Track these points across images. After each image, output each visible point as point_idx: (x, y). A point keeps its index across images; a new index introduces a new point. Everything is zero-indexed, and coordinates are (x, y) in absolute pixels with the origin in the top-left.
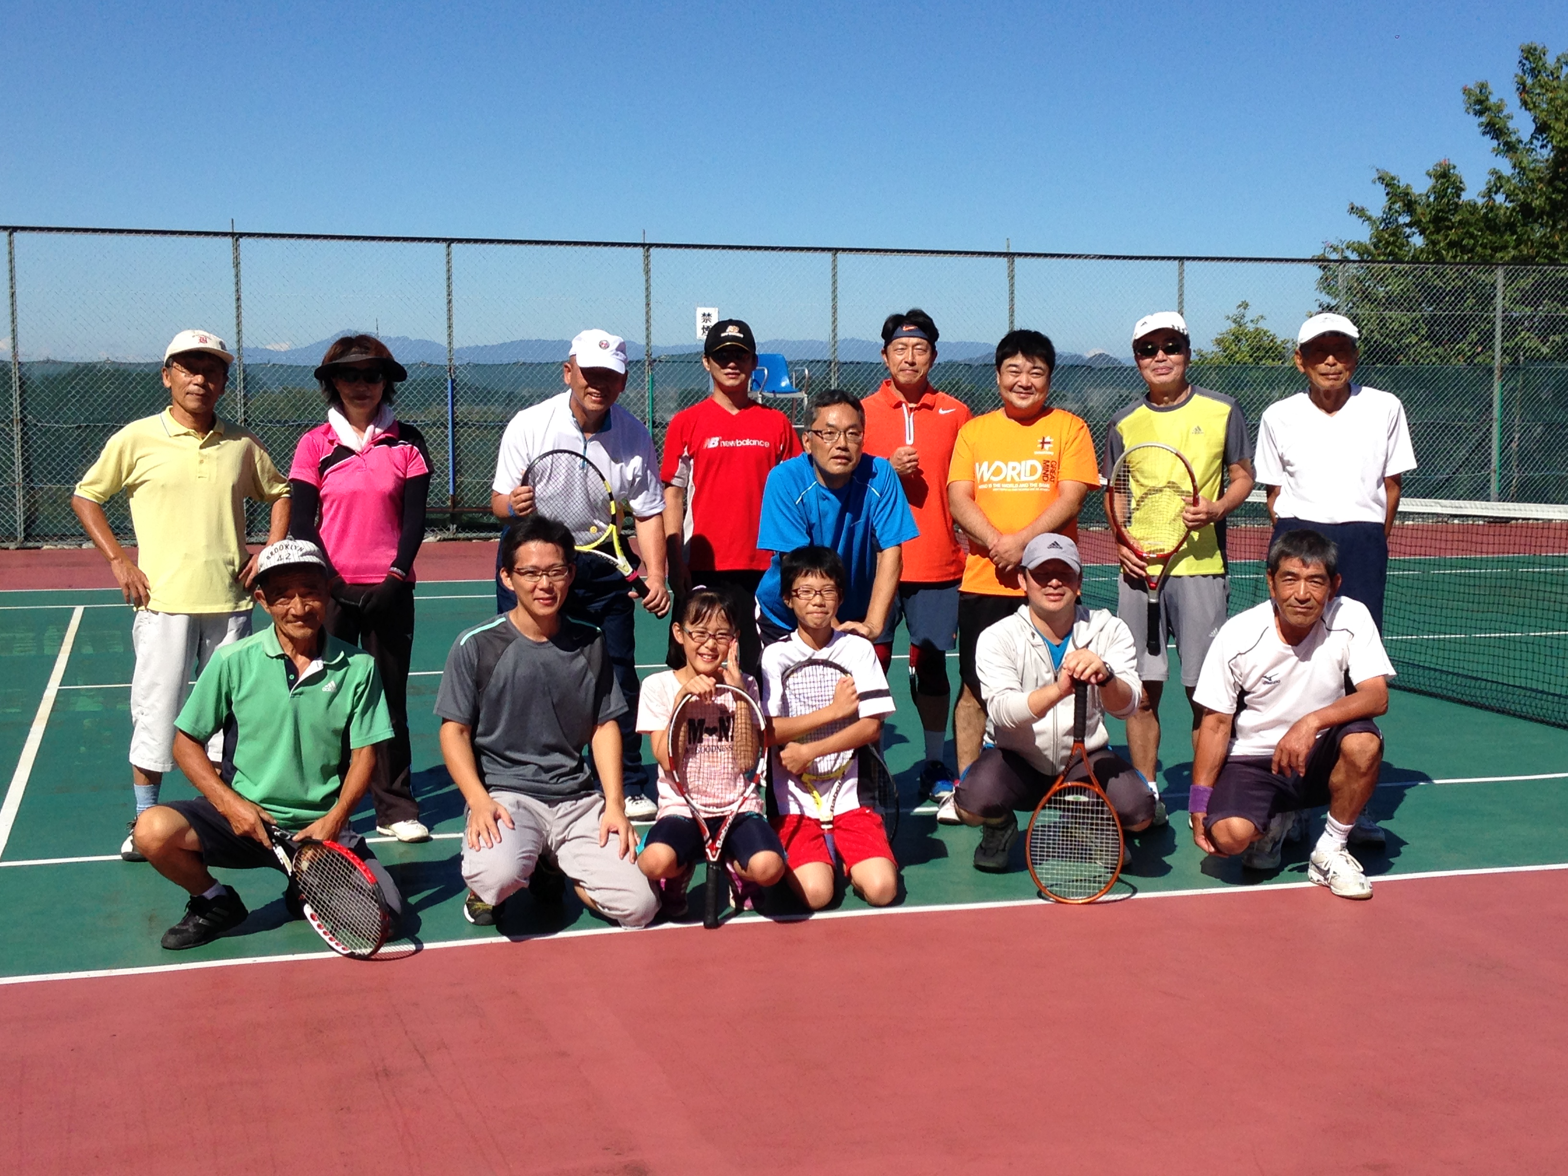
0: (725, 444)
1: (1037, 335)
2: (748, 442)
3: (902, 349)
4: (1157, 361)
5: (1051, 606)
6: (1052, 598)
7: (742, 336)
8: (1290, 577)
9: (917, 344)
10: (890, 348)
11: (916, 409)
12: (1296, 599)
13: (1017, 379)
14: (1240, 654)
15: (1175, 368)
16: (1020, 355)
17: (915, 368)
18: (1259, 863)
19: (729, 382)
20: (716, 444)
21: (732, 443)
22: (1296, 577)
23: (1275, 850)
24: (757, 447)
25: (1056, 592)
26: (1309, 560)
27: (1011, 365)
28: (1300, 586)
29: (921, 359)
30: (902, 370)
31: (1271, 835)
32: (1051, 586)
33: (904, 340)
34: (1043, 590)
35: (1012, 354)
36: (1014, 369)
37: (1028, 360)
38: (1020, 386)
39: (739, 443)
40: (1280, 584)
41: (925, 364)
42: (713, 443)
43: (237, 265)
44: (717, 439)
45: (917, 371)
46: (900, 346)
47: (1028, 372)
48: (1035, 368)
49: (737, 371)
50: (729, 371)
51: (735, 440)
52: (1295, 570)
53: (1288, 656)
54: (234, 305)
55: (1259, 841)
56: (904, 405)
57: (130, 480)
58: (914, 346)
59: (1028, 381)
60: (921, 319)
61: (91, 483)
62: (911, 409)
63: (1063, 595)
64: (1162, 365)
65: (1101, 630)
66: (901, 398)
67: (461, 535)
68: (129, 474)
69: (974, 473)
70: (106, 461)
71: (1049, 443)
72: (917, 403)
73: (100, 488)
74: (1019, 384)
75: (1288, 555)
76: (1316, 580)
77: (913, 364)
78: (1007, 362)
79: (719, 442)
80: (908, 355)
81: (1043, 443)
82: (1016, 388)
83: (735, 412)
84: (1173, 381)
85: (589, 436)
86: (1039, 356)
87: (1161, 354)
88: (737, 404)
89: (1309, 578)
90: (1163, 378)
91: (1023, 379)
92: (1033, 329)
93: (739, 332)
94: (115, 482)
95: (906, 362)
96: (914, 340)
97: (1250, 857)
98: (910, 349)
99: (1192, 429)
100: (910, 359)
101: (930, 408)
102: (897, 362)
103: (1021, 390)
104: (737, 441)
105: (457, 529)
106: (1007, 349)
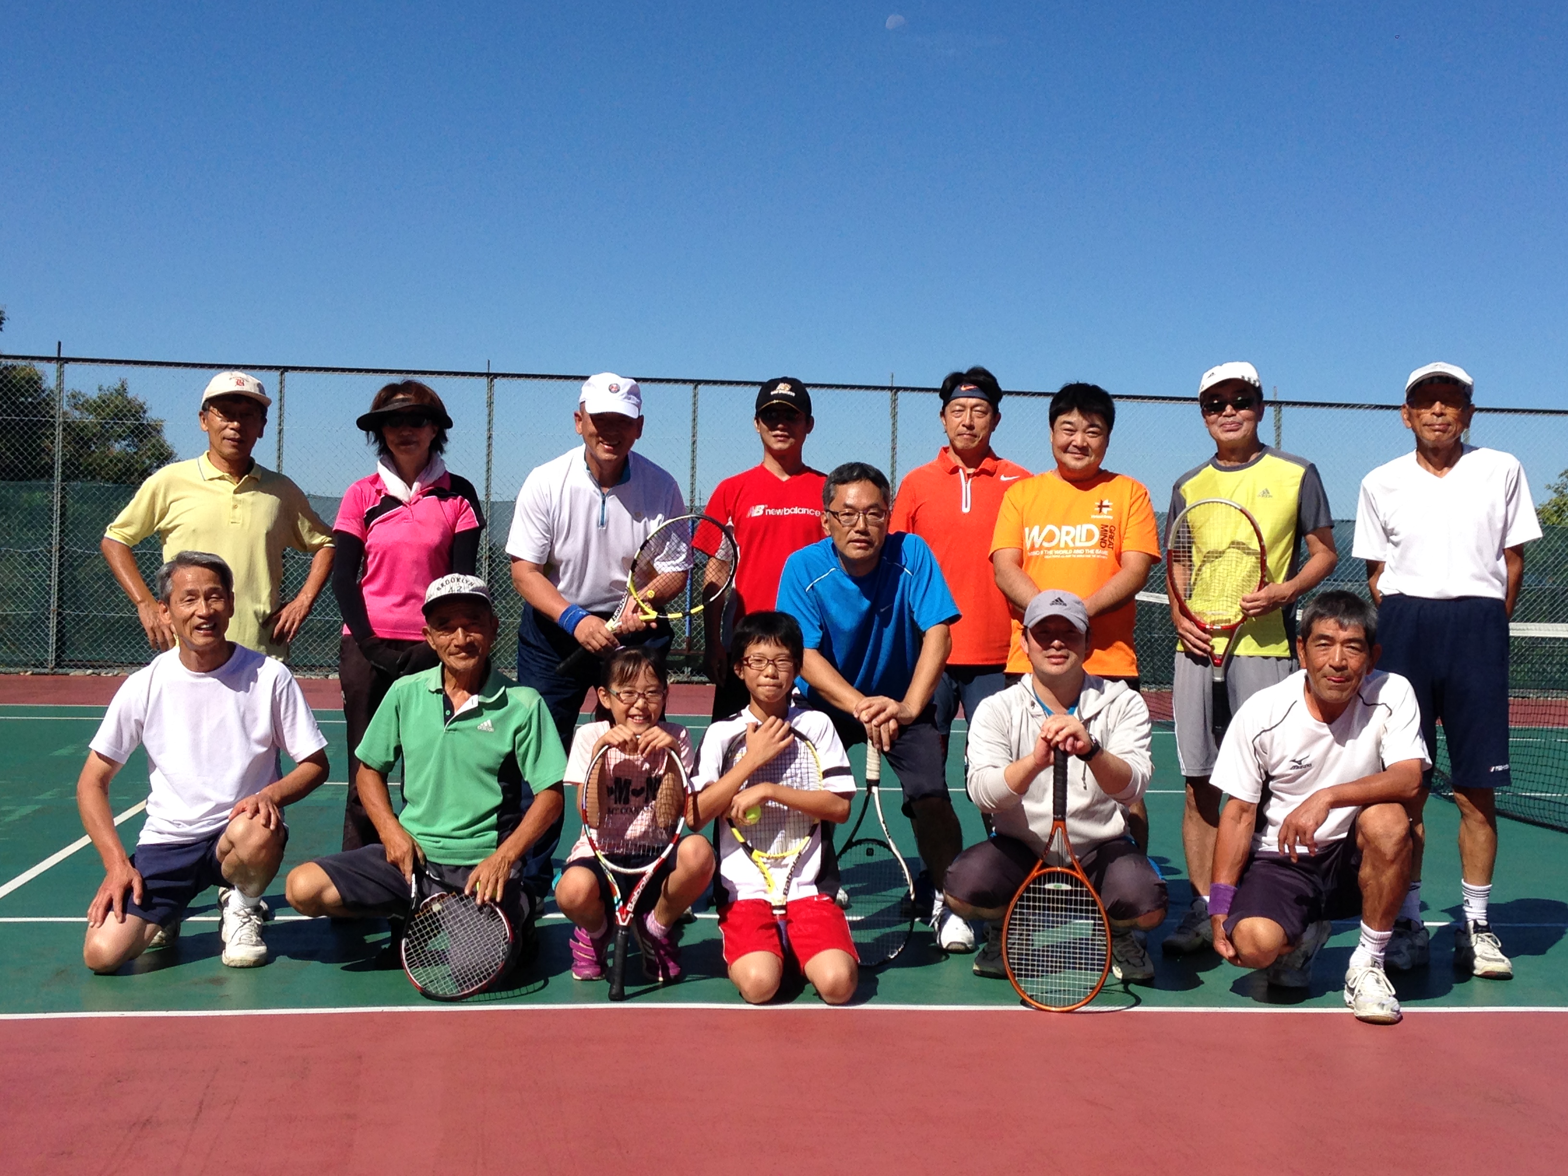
0: (771, 512)
1: (1095, 389)
2: (796, 511)
3: (959, 411)
4: (1225, 416)
5: (1054, 669)
6: (1054, 660)
7: (793, 394)
8: (1323, 642)
9: (977, 405)
10: (948, 409)
11: (975, 474)
12: (1331, 666)
13: (1072, 438)
14: (1264, 731)
15: (1245, 424)
16: (1076, 411)
17: (974, 431)
18: (1287, 980)
19: (777, 446)
20: (761, 513)
21: (779, 512)
22: (1331, 641)
23: (1306, 966)
24: (806, 515)
25: (1059, 653)
26: (1346, 622)
27: (1065, 422)
28: (1335, 651)
29: (980, 422)
30: (959, 435)
31: (1303, 948)
32: (1053, 647)
33: (962, 400)
34: (1045, 652)
35: (1067, 410)
36: (1068, 426)
37: (1085, 418)
38: (1075, 446)
39: (787, 511)
40: (1313, 649)
41: (985, 427)
42: (757, 511)
43: (490, 404)
44: (763, 507)
45: (975, 436)
46: (958, 408)
47: (1084, 431)
48: (1092, 426)
49: (786, 433)
50: (778, 432)
51: (782, 508)
52: (1329, 633)
53: (1321, 737)
54: (485, 444)
55: (1289, 954)
56: (961, 471)
57: (162, 525)
58: (972, 408)
59: (1084, 440)
60: (981, 378)
61: (124, 525)
62: (969, 475)
63: (1066, 657)
64: (1231, 419)
65: (1113, 701)
66: (959, 462)
67: (695, 679)
68: (161, 518)
69: (1022, 539)
70: (137, 504)
71: (1108, 506)
72: (976, 468)
73: (130, 531)
74: (1074, 443)
75: (1321, 616)
76: (1353, 645)
77: (970, 427)
78: (1062, 418)
79: (764, 511)
80: (966, 418)
81: (1101, 506)
82: (1071, 448)
83: (785, 478)
84: (1245, 436)
85: (606, 490)
86: (1097, 412)
87: (1229, 409)
88: (787, 470)
89: (1346, 642)
90: (1232, 435)
91: (1078, 439)
92: (1091, 382)
93: (791, 390)
94: (147, 525)
95: (964, 426)
96: (973, 401)
97: (1277, 974)
98: (969, 410)
99: (1259, 491)
100: (967, 422)
101: (991, 474)
102: (955, 425)
103: (1076, 450)
104: (785, 510)
105: (691, 672)
106: (1061, 405)
